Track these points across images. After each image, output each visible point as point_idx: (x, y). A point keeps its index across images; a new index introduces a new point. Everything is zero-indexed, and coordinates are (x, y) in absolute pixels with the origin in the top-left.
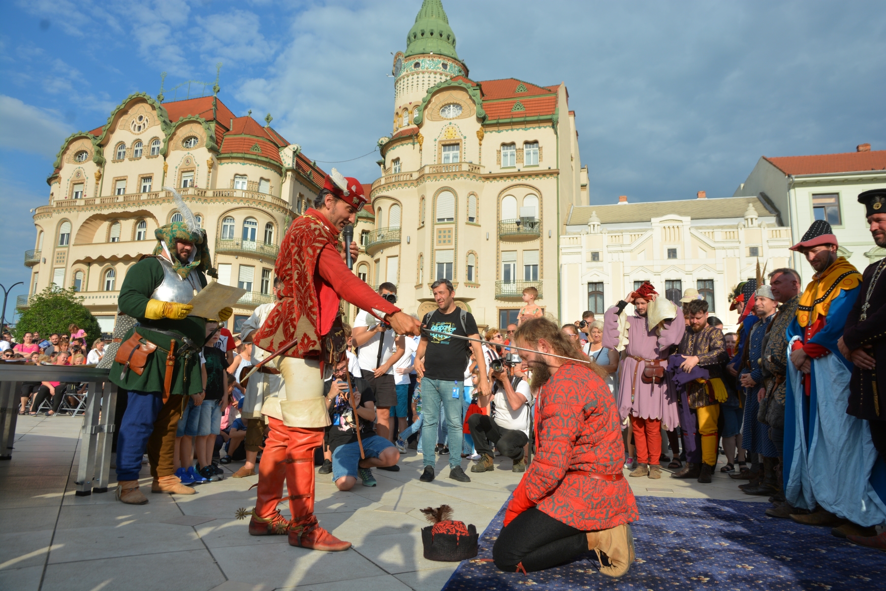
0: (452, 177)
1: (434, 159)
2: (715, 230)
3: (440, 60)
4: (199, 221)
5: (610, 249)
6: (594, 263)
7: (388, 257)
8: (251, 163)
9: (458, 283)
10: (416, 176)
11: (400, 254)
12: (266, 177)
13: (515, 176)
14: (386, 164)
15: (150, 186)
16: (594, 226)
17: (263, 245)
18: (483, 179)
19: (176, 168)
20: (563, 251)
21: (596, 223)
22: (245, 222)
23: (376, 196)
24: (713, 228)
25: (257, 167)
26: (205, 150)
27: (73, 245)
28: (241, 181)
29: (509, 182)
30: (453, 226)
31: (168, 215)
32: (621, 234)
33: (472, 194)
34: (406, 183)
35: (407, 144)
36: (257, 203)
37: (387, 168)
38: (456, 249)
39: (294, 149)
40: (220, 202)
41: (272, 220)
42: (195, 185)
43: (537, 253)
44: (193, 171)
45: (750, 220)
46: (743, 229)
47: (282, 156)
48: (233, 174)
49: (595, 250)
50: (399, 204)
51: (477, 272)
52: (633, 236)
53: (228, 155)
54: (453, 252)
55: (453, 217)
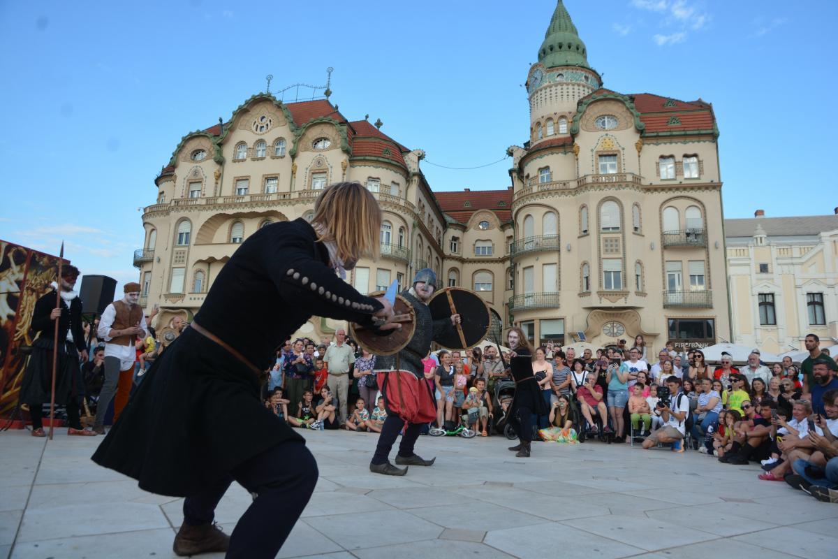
0: (617, 187)
1: (592, 169)
3: (582, 72)
5: (780, 261)
6: (764, 275)
7: (544, 264)
8: (383, 166)
9: (629, 292)
10: (573, 185)
11: (560, 261)
12: (397, 182)
13: (677, 188)
16: (761, 238)
17: (396, 248)
18: (645, 191)
19: (307, 169)
20: (731, 262)
21: (764, 236)
23: (525, 204)
25: (389, 171)
26: (340, 150)
27: (195, 245)
28: (373, 184)
29: (671, 194)
30: (620, 235)
32: (789, 247)
33: (636, 205)
35: (557, 154)
36: (393, 207)
37: (531, 177)
38: (624, 259)
39: (419, 154)
41: (404, 224)
43: (703, 264)
44: (326, 172)
47: (407, 161)
48: (367, 177)
49: (764, 262)
50: (555, 212)
51: (643, 281)
52: (802, 250)
53: (362, 158)
54: (620, 261)
55: (619, 226)
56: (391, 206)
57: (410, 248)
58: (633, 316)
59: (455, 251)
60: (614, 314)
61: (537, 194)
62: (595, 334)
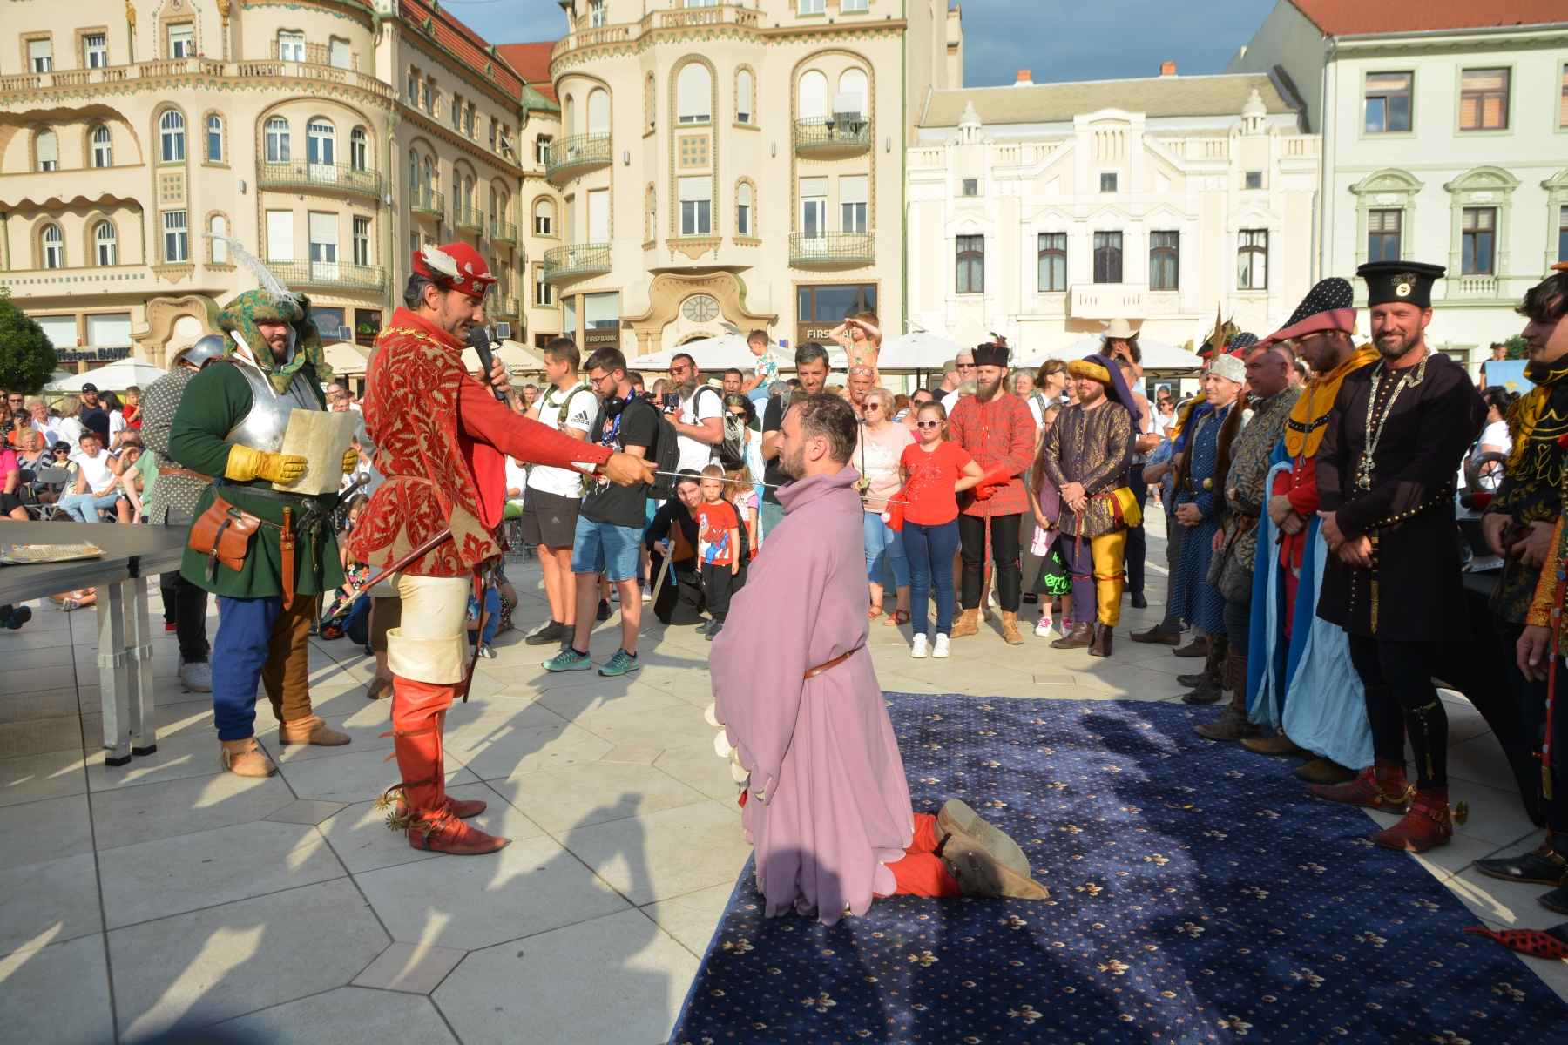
0: (705, 35)
2: (1187, 139)
4: (218, 126)
5: (998, 173)
6: (969, 200)
7: (590, 191)
8: (307, 5)
9: (723, 239)
10: (635, 32)
11: (612, 185)
12: (343, 35)
13: (825, 32)
14: (577, 6)
15: (104, 54)
16: (969, 129)
17: (349, 171)
18: (764, 39)
19: (154, 15)
20: (914, 176)
21: (974, 122)
22: (309, 126)
23: (561, 72)
24: (1185, 134)
25: (321, 13)
28: (292, 42)
29: (813, 45)
30: (709, 131)
31: (153, 115)
32: (1017, 146)
33: (744, 68)
34: (617, 47)
36: (329, 89)
37: (579, 16)
38: (715, 175)
40: (256, 88)
41: (361, 122)
42: (199, 52)
43: (865, 181)
44: (191, 22)
45: (1251, 122)
46: (1238, 137)
48: (274, 30)
49: (970, 175)
50: (605, 88)
51: (754, 217)
52: (1040, 149)
54: (710, 179)
55: (709, 113)
56: (324, 87)
58: (731, 284)
59: (547, 161)
60: (696, 280)
61: (575, 54)
62: (670, 317)
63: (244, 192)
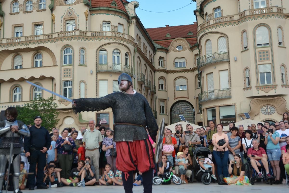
0: (266, 17)
1: (249, 6)
7: (219, 71)
8: (112, 13)
9: (277, 85)
10: (237, 18)
11: (230, 68)
12: (121, 23)
19: (62, 17)
22: (113, 52)
23: (205, 32)
25: (116, 16)
26: (83, 4)
28: (107, 25)
30: (269, 49)
31: (61, 49)
33: (280, 27)
38: (273, 64)
39: (135, 4)
40: (97, 40)
41: (128, 51)
42: (78, 29)
44: (74, 19)
47: (127, 9)
48: (102, 21)
50: (225, 36)
51: (286, 78)
53: (98, 9)
55: (269, 43)
56: (119, 39)
57: (133, 66)
58: (281, 101)
59: (162, 66)
60: (267, 100)
61: (213, 26)
62: (256, 113)
63: (92, 74)
